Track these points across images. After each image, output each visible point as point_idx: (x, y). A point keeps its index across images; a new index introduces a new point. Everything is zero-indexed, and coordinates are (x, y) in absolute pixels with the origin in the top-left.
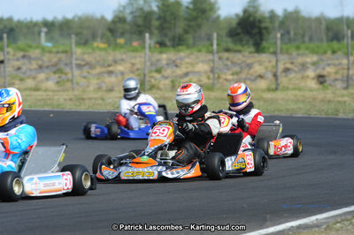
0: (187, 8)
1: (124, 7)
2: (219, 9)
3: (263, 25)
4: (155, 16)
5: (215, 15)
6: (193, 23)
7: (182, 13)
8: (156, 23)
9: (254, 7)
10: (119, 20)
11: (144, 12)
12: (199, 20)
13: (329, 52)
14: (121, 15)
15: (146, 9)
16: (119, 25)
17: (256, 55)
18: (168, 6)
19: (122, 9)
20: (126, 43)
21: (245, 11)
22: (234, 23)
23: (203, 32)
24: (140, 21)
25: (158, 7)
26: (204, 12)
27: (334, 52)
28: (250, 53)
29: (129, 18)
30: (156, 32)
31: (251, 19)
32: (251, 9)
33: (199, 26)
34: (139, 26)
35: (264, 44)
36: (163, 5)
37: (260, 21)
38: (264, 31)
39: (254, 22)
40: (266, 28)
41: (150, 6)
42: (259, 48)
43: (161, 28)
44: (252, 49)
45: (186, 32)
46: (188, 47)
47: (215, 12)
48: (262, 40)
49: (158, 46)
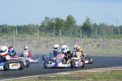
0: (65, 22)
1: (44, 22)
2: (76, 22)
4: (54, 25)
5: (75, 25)
6: (67, 27)
8: (55, 27)
10: (42, 26)
11: (50, 23)
12: (69, 26)
13: (112, 38)
14: (43, 24)
15: (51, 22)
16: (42, 28)
17: (88, 38)
18: (59, 21)
19: (43, 22)
20: (45, 34)
21: (84, 24)
22: (81, 27)
25: (55, 22)
26: (71, 24)
27: (114, 38)
28: (86, 38)
29: (46, 26)
30: (54, 30)
31: (87, 26)
32: (87, 23)
33: (69, 28)
34: (49, 28)
36: (57, 21)
37: (90, 27)
39: (87, 27)
40: (92, 29)
41: (53, 21)
43: (56, 29)
45: (65, 30)
46: (65, 35)
48: (90, 32)
49: (55, 35)
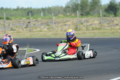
0: (91, 2)
1: (69, 3)
2: (101, 2)
3: (117, 7)
4: (79, 6)
6: (93, 7)
7: (89, 4)
8: (80, 8)
9: (114, 1)
10: (67, 7)
12: (95, 6)
14: (68, 5)
15: (77, 3)
16: (68, 9)
17: (115, 17)
18: (84, 2)
19: (68, 3)
20: (70, 15)
21: (111, 3)
22: (107, 7)
23: (96, 10)
24: (74, 7)
26: (96, 3)
28: (113, 17)
29: (71, 6)
30: (80, 11)
31: (113, 5)
32: (112, 2)
33: (95, 8)
34: (74, 9)
35: (117, 13)
36: (82, 1)
37: (115, 6)
38: (117, 9)
40: (118, 8)
41: (78, 2)
42: (115, 15)
43: (82, 10)
44: (113, 15)
45: (90, 10)
46: (91, 15)
47: (100, 3)
48: (116, 12)
49: (81, 15)
